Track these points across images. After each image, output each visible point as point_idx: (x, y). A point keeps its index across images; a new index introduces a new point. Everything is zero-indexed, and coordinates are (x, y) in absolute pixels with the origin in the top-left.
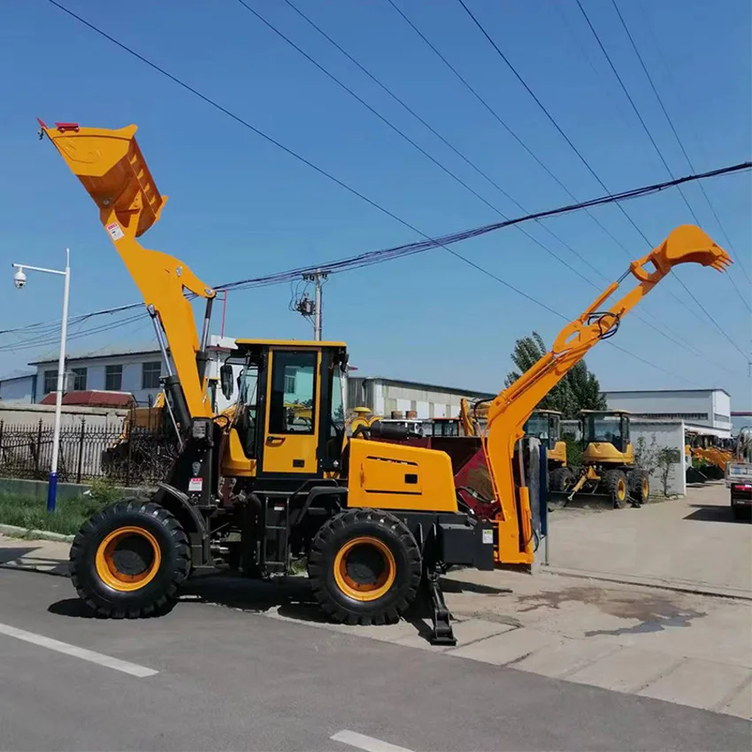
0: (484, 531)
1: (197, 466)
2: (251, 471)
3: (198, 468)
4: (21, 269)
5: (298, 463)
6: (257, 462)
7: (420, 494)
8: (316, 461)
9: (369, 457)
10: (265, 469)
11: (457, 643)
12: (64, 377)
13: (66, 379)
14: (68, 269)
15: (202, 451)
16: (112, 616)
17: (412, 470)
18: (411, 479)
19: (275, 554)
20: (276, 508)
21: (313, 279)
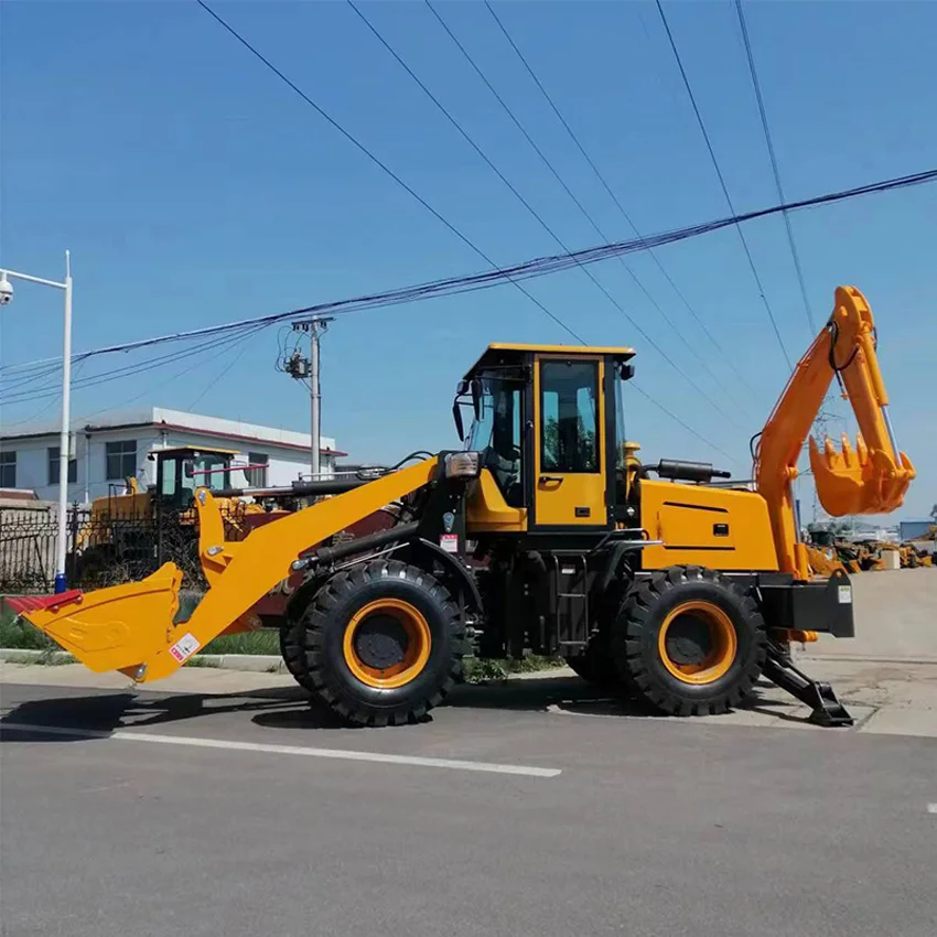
0: (840, 587)
1: (449, 519)
2: (520, 523)
3: (452, 520)
4: (5, 276)
5: (583, 512)
6: (528, 511)
7: (733, 549)
8: (605, 509)
9: (666, 503)
10: (539, 521)
11: (855, 722)
12: (70, 437)
13: (74, 439)
14: (69, 280)
15: (455, 497)
16: (371, 724)
17: (720, 519)
18: (721, 530)
19: (566, 633)
20: (564, 571)
21: (307, 330)
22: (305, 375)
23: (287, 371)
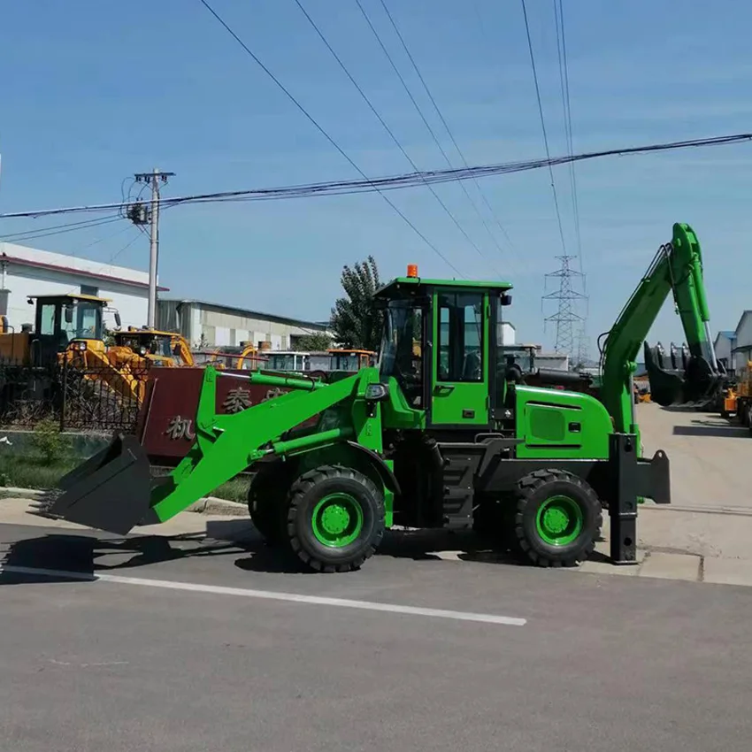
21: (148, 182)
22: (145, 222)
23: (129, 217)
